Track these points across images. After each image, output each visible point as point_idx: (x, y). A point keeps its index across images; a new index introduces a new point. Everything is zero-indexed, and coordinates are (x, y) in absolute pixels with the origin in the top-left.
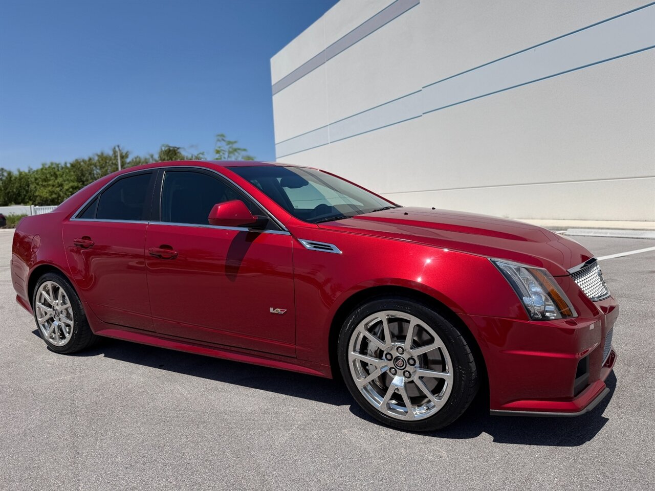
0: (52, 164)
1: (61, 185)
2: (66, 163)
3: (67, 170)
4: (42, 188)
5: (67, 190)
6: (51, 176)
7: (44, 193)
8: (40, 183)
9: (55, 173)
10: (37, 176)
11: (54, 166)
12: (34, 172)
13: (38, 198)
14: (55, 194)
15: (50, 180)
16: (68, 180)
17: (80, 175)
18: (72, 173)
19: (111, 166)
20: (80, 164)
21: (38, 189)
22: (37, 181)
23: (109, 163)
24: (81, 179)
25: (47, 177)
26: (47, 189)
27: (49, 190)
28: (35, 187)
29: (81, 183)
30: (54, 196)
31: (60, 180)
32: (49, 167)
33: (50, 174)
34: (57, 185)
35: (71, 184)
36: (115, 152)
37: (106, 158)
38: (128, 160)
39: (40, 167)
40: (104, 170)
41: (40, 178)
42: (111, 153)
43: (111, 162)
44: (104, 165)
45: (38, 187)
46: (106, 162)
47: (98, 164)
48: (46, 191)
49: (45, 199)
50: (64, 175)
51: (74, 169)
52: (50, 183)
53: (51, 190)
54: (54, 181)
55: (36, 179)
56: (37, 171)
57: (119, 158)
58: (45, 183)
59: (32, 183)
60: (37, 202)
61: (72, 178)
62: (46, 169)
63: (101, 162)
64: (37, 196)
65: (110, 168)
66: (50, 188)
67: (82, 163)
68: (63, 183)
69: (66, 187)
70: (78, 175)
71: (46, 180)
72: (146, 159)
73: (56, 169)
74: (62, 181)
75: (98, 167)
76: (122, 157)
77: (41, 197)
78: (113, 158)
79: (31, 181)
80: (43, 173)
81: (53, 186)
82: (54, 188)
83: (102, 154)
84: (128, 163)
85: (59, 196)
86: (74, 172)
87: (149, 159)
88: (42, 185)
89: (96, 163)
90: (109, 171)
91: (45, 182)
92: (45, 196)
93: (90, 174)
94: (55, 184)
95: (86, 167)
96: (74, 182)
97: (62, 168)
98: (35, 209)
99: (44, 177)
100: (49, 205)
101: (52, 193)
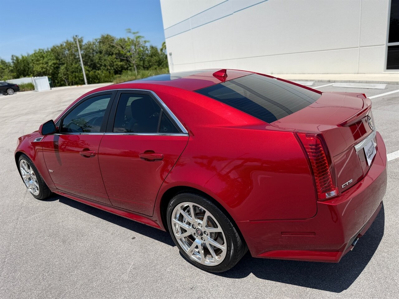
0: (40, 50)
1: (47, 63)
2: (48, 49)
3: (49, 53)
4: (36, 66)
5: (51, 66)
6: (41, 57)
7: (38, 68)
8: (35, 63)
9: (42, 56)
10: (33, 58)
11: (41, 51)
12: (30, 56)
13: (35, 72)
14: (45, 68)
15: (40, 60)
16: (50, 59)
17: (57, 55)
18: (52, 55)
19: (74, 48)
20: (56, 49)
21: (35, 66)
22: (33, 61)
23: (72, 46)
24: (58, 58)
25: (38, 59)
26: (39, 66)
27: (41, 67)
28: (33, 65)
29: (58, 60)
30: (44, 70)
31: (46, 60)
32: (39, 52)
33: (40, 56)
34: (45, 63)
35: (53, 62)
36: (75, 39)
37: (70, 44)
38: (83, 44)
39: (34, 52)
40: (70, 51)
41: (34, 59)
42: (72, 40)
43: (73, 46)
44: (70, 48)
45: (34, 65)
46: (71, 46)
47: (66, 48)
48: (39, 67)
49: (39, 72)
50: (48, 56)
51: (53, 52)
52: (41, 62)
53: (42, 66)
54: (43, 61)
55: (32, 60)
56: (32, 55)
57: (78, 43)
58: (38, 63)
59: (31, 63)
60: (35, 75)
61: (53, 58)
62: (37, 54)
63: (68, 46)
64: (34, 71)
65: (73, 49)
66: (41, 65)
67: (57, 48)
68: (48, 61)
69: (50, 64)
70: (56, 55)
71: (38, 60)
72: (93, 43)
73: (43, 53)
74: (48, 60)
75: (67, 50)
76: (79, 42)
77: (37, 71)
78: (74, 43)
79: (30, 61)
80: (36, 56)
81: (43, 64)
82: (43, 65)
83: (67, 41)
84: (84, 46)
85: (47, 69)
86: (53, 54)
87: (95, 42)
88: (36, 63)
89: (65, 47)
90: (73, 51)
91: (38, 61)
92: (39, 70)
93: (63, 54)
94: (43, 62)
95: (60, 50)
96: (54, 60)
97: (46, 52)
98: (34, 79)
99: (36, 59)
100: (42, 76)
101: (42, 68)
